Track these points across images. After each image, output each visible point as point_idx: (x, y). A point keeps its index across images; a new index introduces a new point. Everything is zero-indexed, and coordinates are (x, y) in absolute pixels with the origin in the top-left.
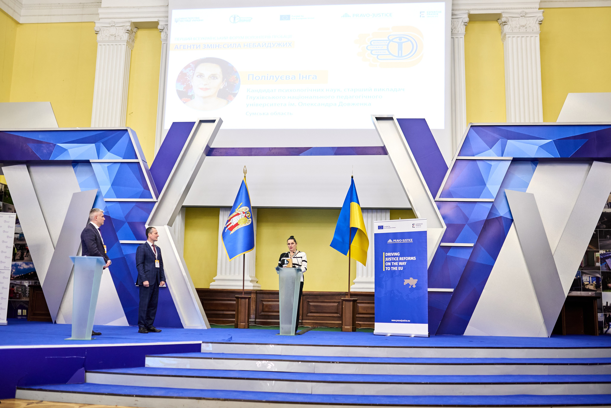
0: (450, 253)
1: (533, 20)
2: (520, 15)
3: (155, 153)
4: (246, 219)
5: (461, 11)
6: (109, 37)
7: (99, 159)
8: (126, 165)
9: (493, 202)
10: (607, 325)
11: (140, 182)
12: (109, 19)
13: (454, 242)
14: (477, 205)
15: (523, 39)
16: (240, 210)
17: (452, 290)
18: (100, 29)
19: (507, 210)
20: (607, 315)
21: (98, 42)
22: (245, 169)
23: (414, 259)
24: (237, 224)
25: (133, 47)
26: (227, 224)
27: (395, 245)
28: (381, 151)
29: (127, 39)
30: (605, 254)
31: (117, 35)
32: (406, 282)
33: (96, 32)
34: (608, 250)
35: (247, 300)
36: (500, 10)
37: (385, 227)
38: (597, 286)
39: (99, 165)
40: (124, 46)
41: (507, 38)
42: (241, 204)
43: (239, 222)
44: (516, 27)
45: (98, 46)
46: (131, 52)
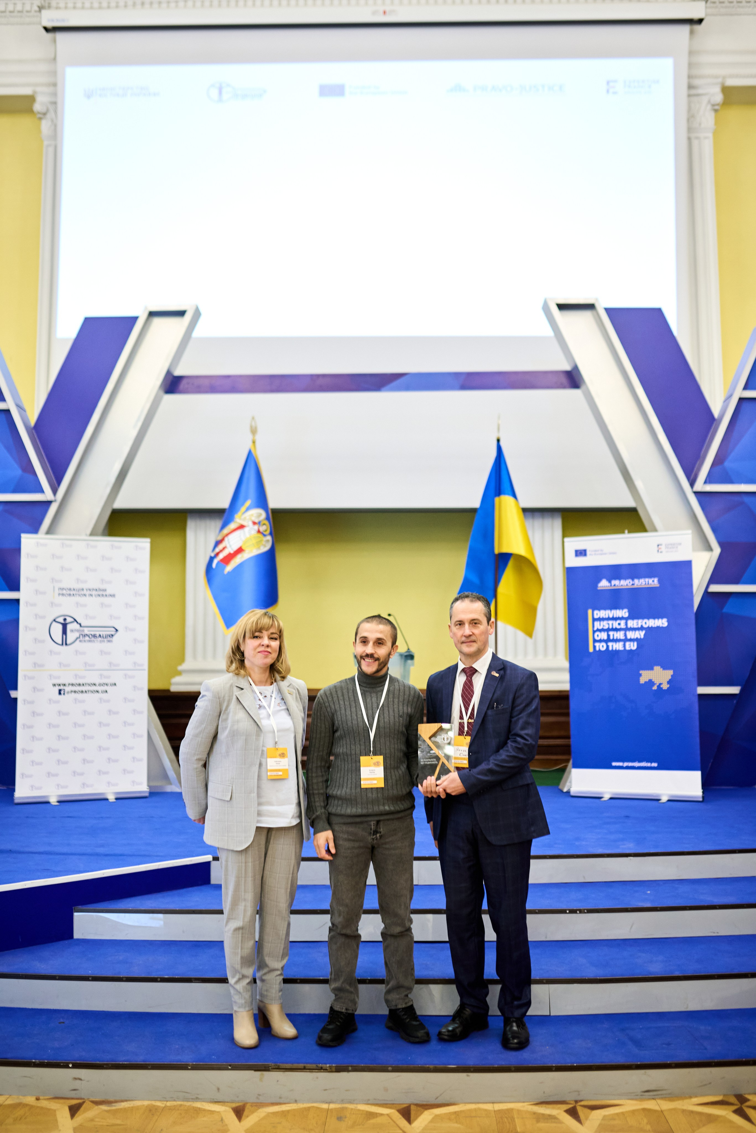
0: (729, 608)
4: (261, 539)
5: (706, 79)
11: (12, 456)
13: (736, 582)
16: (245, 517)
17: (735, 690)
22: (253, 423)
23: (663, 624)
24: (240, 550)
26: (217, 550)
27: (616, 592)
28: (564, 379)
32: (645, 676)
37: (591, 553)
42: (246, 504)
43: (244, 545)
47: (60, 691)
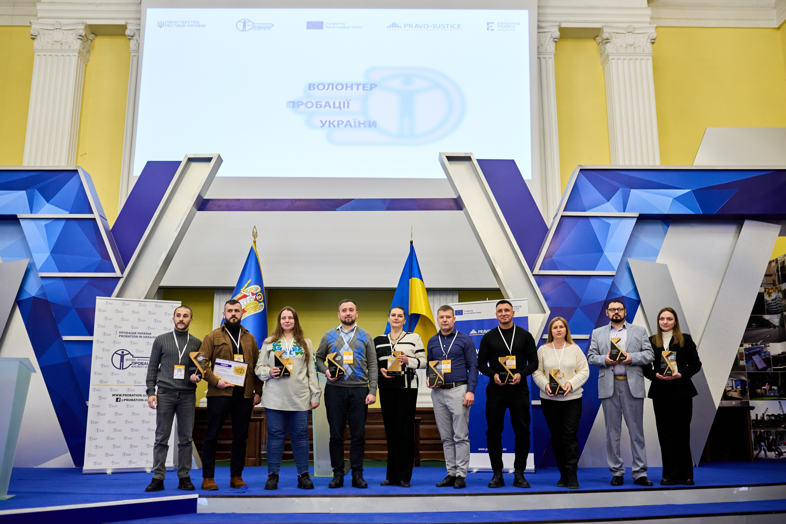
1: (643, 38)
2: (626, 30)
3: (119, 207)
4: (257, 304)
5: (549, 23)
6: (52, 45)
7: (31, 213)
8: (75, 223)
9: (614, 276)
10: (758, 446)
11: (95, 248)
12: (53, 19)
14: (592, 280)
15: (631, 61)
16: (247, 290)
18: (39, 33)
19: (631, 288)
20: (758, 433)
21: (34, 51)
22: (255, 230)
24: (243, 311)
25: (88, 61)
28: (452, 204)
29: (79, 48)
30: (751, 348)
31: (64, 43)
33: (33, 37)
34: (754, 343)
35: (258, 423)
36: (600, 24)
37: (466, 313)
38: (743, 393)
39: (32, 223)
40: (74, 58)
41: (610, 60)
42: (249, 282)
43: (246, 308)
44: (622, 46)
45: (35, 56)
46: (85, 69)
47: (117, 399)
